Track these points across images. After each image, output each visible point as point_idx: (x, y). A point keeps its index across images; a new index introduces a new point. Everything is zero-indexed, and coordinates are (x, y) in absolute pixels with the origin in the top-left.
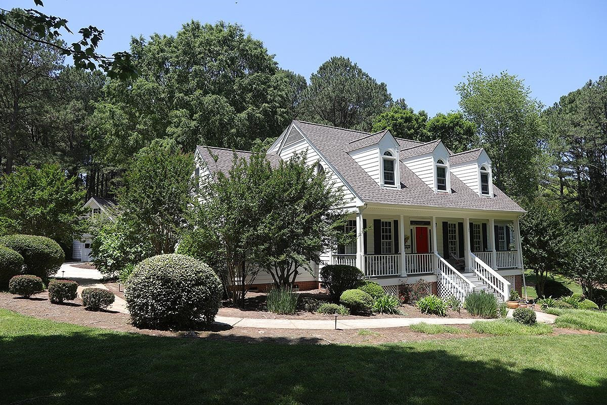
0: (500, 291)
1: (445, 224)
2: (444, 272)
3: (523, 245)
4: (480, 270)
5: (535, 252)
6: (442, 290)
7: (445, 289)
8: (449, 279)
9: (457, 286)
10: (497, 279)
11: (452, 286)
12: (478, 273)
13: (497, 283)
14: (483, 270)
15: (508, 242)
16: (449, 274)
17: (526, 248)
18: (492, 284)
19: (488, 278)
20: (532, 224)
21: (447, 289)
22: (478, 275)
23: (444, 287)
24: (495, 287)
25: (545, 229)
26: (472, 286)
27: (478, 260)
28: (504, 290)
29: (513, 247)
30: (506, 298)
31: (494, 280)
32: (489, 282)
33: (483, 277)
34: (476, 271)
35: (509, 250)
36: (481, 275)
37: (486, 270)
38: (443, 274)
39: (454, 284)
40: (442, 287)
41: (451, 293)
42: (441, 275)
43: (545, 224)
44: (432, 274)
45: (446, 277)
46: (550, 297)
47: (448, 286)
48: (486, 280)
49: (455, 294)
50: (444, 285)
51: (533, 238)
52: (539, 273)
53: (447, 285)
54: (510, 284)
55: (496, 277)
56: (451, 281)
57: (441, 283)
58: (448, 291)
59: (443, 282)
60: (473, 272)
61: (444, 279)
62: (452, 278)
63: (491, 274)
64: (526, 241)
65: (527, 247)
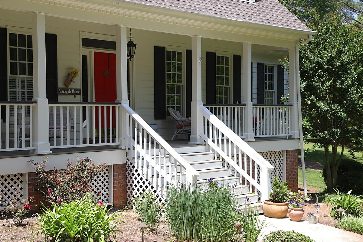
0: (254, 183)
1: (159, 52)
2: (138, 143)
3: (303, 95)
4: (218, 141)
5: (326, 109)
6: (136, 182)
7: (141, 179)
8: (148, 158)
9: (162, 173)
10: (248, 158)
11: (153, 172)
12: (214, 145)
13: (248, 165)
14: (223, 141)
15: (281, 92)
16: (148, 148)
17: (309, 103)
18: (238, 168)
19: (233, 156)
20: (321, 58)
21: (144, 180)
22: (214, 150)
23: (139, 175)
24: (244, 173)
25: (344, 67)
26: (191, 172)
27: (214, 119)
28: (261, 180)
29: (288, 100)
30: (265, 196)
31: (243, 159)
32: (233, 164)
33: (223, 155)
34: (210, 141)
35: (280, 103)
36: (218, 150)
37: (228, 140)
38: (138, 147)
39: (157, 168)
40: (136, 175)
41: (152, 187)
42: (134, 149)
43: (345, 58)
44: (116, 148)
45: (143, 153)
46: (349, 192)
47: (146, 173)
48: (228, 159)
49: (159, 189)
50: (139, 171)
51: (323, 83)
52: (330, 148)
53: (145, 169)
54: (272, 167)
55: (246, 153)
56: (152, 163)
57: (134, 167)
58: (147, 184)
59: (137, 164)
60: (205, 143)
61: (138, 157)
62: (155, 157)
63: (238, 148)
64: (310, 89)
65: (311, 100)
